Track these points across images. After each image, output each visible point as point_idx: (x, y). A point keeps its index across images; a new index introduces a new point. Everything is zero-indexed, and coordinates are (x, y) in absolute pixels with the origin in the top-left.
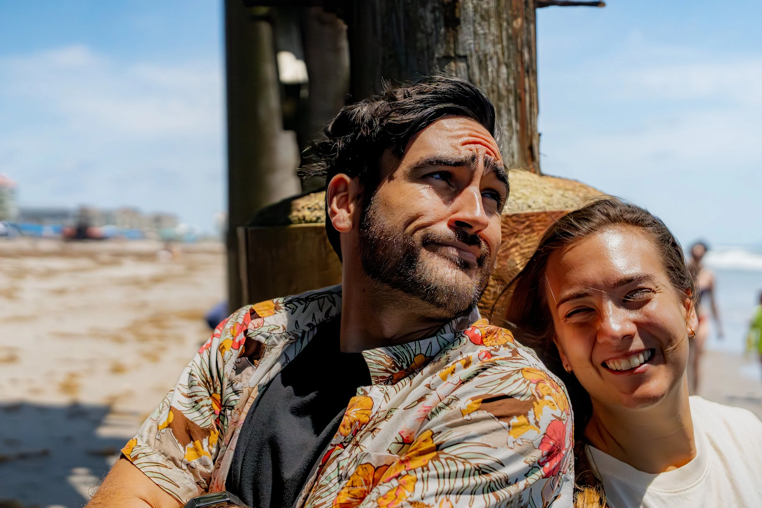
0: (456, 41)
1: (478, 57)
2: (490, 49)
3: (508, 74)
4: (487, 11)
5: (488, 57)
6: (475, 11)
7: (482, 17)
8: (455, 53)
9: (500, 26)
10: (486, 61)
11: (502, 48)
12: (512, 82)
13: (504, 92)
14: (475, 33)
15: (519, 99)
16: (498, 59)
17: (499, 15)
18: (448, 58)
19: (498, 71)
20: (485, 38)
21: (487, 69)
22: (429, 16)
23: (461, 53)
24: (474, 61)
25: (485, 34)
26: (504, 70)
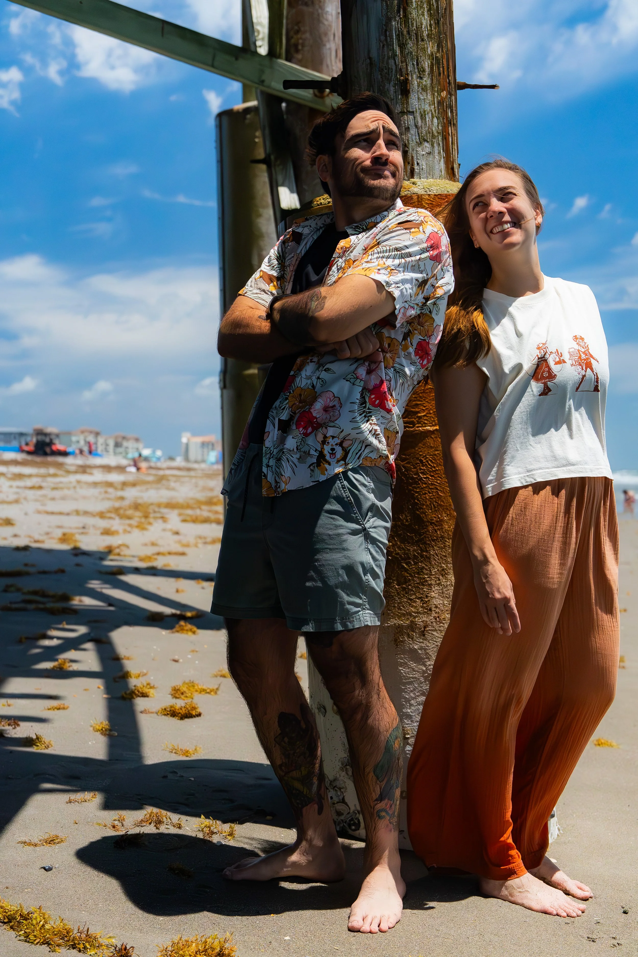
0: (407, 103)
1: (421, 113)
2: (427, 108)
3: (438, 124)
4: (426, 86)
5: (426, 113)
6: (419, 86)
7: (422, 89)
8: (407, 110)
9: (433, 95)
10: (425, 115)
11: (435, 107)
12: (440, 128)
13: (436, 134)
14: (419, 98)
15: (445, 138)
16: (432, 114)
17: (432, 87)
18: (403, 113)
19: (432, 121)
20: (425, 102)
21: (425, 119)
22: (392, 89)
23: (411, 110)
24: (418, 115)
25: (424, 99)
26: (435, 120)
